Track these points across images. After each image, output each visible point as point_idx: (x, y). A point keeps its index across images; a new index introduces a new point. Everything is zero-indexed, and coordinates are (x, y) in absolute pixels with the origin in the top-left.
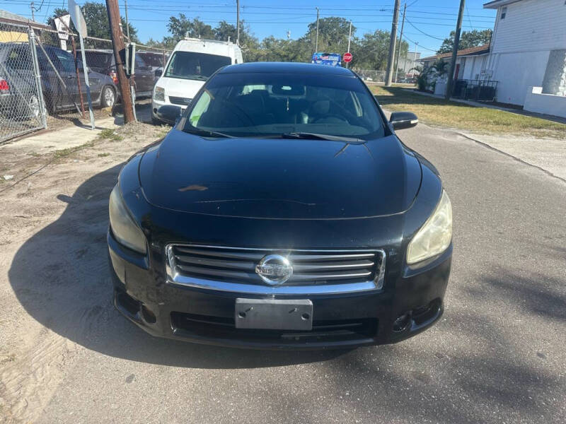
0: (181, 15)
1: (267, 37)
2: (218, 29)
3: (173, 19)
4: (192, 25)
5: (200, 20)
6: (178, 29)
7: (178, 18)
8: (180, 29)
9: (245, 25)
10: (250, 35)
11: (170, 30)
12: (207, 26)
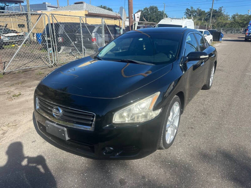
0: (191, 7)
1: (234, 14)
2: (208, 12)
3: (188, 10)
4: (196, 11)
5: (200, 9)
6: (189, 14)
7: (190, 8)
8: (190, 14)
9: (223, 9)
10: (225, 13)
11: (185, 14)
12: (203, 11)
